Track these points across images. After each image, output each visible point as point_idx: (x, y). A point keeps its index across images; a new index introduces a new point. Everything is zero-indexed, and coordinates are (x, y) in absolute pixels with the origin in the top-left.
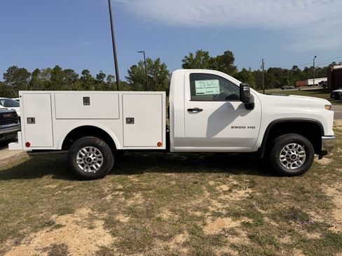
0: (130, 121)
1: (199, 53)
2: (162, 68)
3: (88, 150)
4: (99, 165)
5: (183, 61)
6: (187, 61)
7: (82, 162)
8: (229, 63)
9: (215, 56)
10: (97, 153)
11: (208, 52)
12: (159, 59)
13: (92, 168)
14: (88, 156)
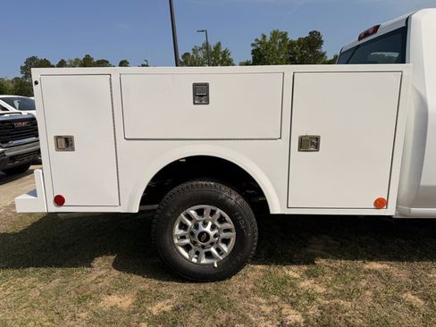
0: (309, 144)
1: (275, 34)
2: (224, 56)
3: (200, 212)
4: (225, 248)
5: (253, 45)
6: (259, 46)
7: (187, 241)
8: (316, 47)
9: (295, 39)
10: (222, 220)
11: (286, 33)
12: (219, 44)
13: (209, 255)
14: (202, 229)
